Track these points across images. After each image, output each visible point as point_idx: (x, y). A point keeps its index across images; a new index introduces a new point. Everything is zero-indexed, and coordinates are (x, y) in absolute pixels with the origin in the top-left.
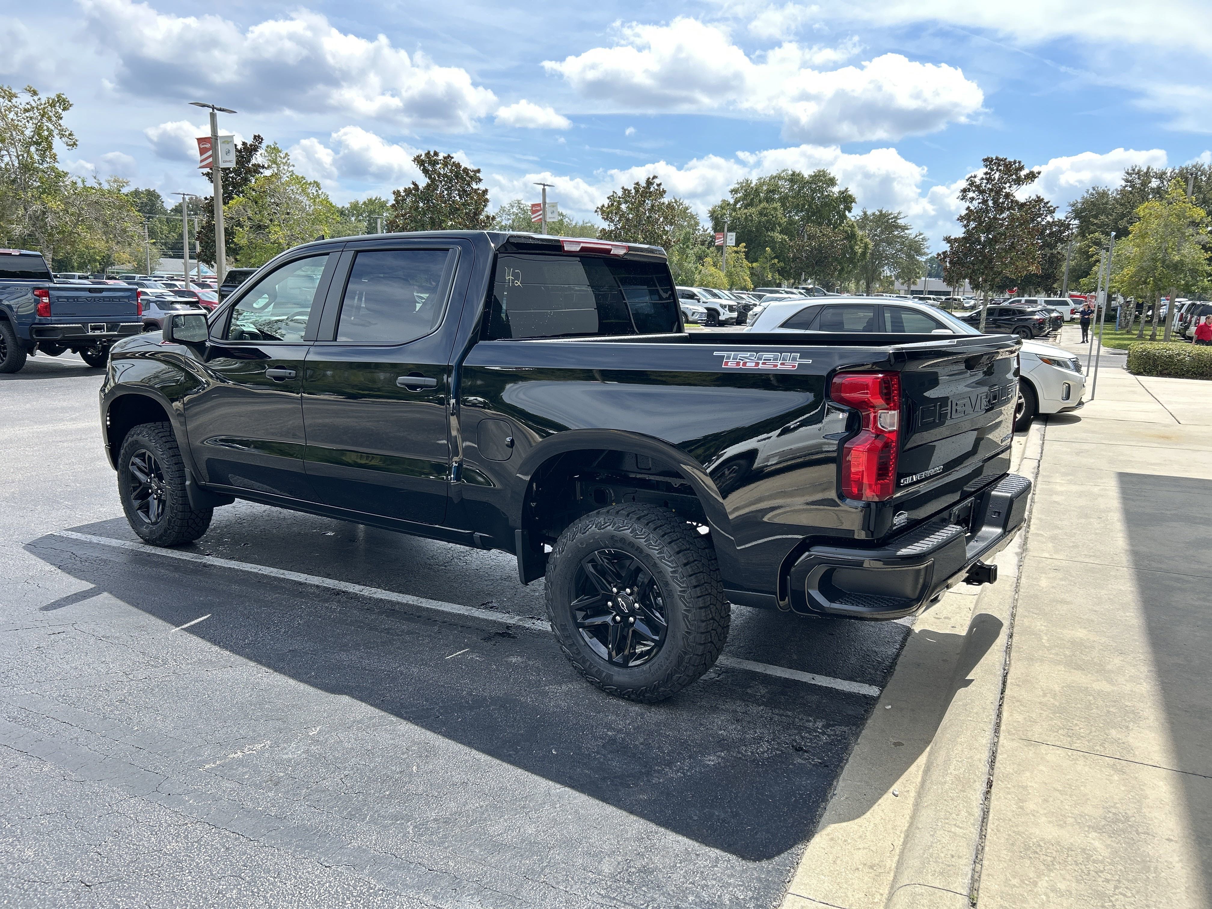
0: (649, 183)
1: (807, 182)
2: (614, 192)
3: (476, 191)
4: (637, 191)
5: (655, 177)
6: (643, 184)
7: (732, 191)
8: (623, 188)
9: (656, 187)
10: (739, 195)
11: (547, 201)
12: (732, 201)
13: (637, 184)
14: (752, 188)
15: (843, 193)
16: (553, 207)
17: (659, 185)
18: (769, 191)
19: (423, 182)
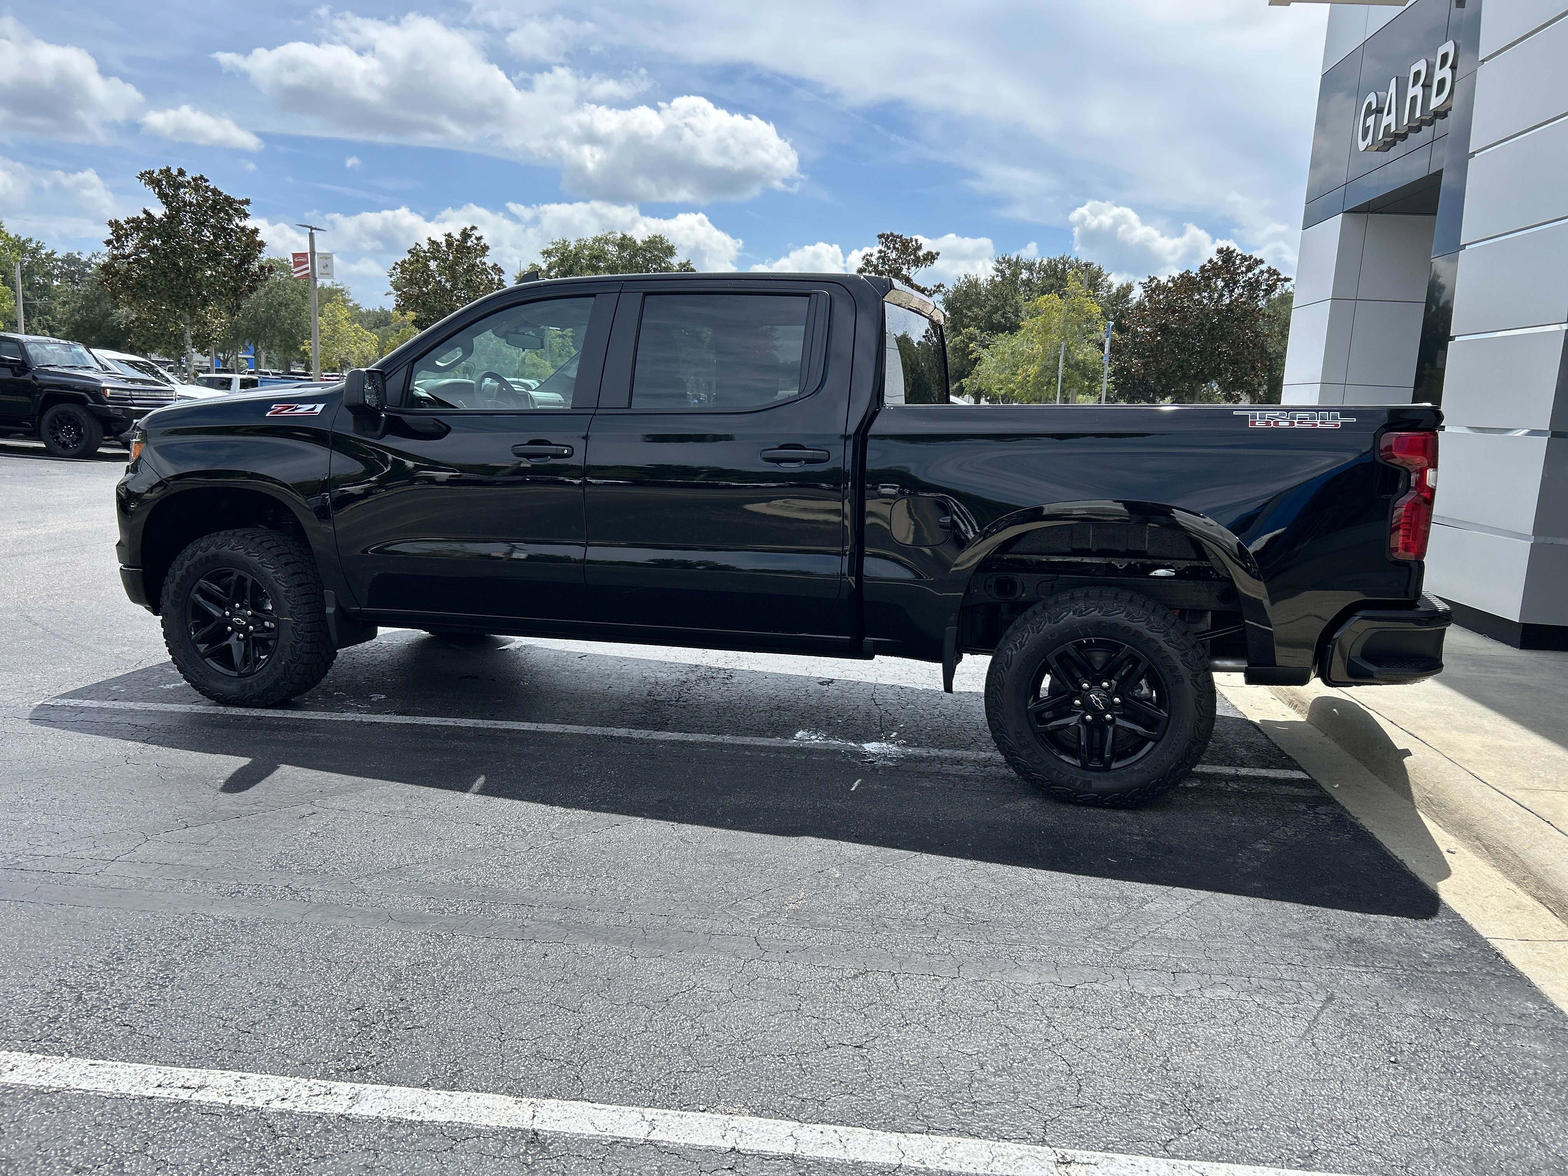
0: (466, 235)
1: (640, 248)
2: (417, 244)
3: (243, 229)
4: (449, 244)
5: (473, 228)
6: (457, 236)
7: (544, 253)
8: (429, 239)
9: (475, 242)
10: (553, 259)
11: (317, 251)
12: (544, 267)
13: (449, 235)
14: (571, 251)
15: (685, 266)
16: (327, 258)
17: (479, 239)
18: (593, 257)
19: (159, 211)
